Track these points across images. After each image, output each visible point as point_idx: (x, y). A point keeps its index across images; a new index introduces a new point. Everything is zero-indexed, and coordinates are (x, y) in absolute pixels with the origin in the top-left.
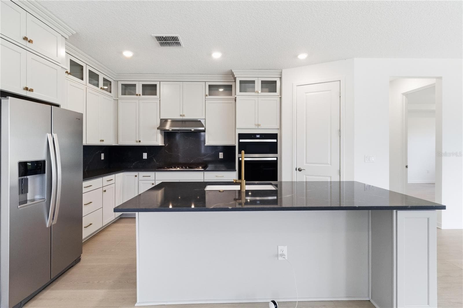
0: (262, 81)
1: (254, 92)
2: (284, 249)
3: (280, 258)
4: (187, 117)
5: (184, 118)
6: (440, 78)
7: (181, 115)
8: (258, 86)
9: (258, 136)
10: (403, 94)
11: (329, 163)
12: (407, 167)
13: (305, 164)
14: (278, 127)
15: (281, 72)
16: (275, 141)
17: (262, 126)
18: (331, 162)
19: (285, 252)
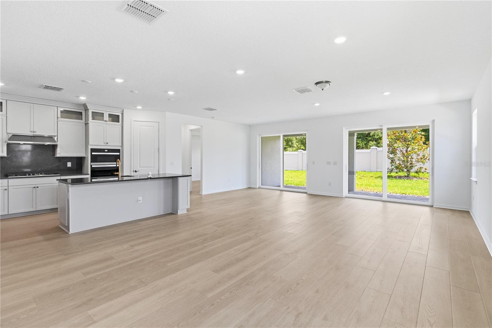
0: (109, 114)
1: (103, 120)
2: (140, 198)
3: (139, 202)
4: (38, 133)
5: (35, 134)
6: (202, 126)
7: (31, 132)
8: (106, 117)
9: (106, 151)
10: (190, 130)
11: (153, 167)
12: (191, 168)
13: (139, 168)
14: (121, 145)
15: (123, 110)
16: (119, 154)
17: (109, 144)
18: (154, 166)
19: (141, 200)
